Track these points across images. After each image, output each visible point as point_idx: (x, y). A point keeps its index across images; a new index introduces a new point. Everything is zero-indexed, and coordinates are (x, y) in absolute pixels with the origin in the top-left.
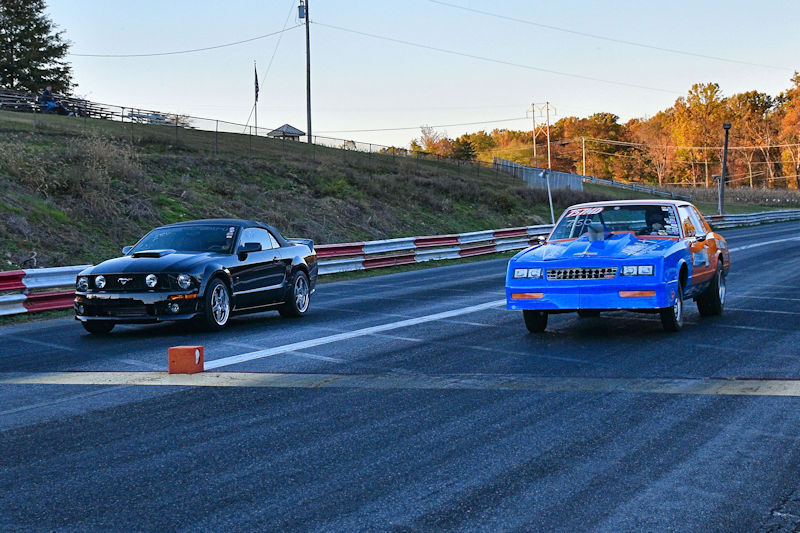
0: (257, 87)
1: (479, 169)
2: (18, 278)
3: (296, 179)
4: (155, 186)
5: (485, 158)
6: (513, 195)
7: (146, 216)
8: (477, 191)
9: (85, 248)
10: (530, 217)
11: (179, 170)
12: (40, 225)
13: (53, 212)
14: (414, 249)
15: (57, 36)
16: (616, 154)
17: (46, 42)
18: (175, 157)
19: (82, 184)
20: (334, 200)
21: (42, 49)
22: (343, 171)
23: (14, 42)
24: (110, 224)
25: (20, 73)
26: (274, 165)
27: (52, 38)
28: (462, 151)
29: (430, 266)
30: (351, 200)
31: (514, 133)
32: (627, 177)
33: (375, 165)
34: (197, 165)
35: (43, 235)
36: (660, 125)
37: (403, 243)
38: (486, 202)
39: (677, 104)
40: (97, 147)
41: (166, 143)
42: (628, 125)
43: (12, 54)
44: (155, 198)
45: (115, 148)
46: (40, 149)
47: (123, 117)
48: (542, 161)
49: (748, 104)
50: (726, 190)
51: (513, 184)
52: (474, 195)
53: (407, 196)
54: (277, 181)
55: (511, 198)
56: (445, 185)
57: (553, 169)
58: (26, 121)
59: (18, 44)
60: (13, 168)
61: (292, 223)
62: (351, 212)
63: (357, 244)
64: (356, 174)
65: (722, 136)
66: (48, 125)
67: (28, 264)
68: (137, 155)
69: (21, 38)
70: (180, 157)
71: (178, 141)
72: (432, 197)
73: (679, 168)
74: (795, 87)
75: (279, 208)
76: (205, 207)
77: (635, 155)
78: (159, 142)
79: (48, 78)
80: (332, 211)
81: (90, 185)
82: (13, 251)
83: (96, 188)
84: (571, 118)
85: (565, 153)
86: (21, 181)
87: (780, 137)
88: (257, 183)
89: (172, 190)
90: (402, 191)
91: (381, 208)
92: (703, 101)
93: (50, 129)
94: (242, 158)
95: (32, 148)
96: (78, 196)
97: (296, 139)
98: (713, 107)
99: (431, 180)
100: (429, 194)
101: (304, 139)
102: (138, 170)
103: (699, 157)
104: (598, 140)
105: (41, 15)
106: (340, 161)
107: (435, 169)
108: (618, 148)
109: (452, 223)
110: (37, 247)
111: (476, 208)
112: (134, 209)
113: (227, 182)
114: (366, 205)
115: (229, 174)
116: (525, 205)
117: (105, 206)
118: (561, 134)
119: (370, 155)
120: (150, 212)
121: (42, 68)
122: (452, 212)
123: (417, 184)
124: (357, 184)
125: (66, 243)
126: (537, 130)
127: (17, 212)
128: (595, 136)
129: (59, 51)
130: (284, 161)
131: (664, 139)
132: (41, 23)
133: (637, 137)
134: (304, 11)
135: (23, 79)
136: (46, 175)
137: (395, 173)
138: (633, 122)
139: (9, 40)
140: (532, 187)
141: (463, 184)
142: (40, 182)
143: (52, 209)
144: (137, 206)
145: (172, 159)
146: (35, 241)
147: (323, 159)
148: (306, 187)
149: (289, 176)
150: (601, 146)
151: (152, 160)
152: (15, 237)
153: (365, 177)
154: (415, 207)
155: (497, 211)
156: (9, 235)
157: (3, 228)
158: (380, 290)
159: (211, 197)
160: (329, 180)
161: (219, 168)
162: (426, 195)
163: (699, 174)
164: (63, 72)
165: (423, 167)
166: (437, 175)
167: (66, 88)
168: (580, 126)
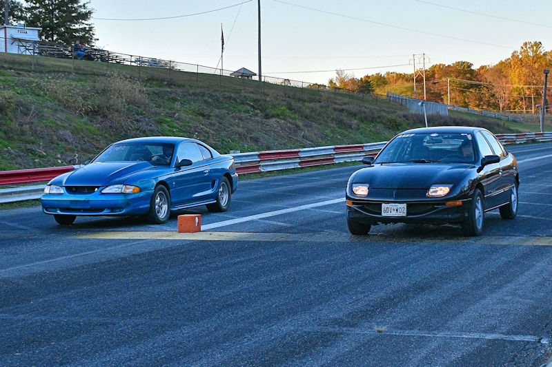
0: (223, 42)
1: (377, 99)
3: (252, 106)
4: (158, 110)
5: (381, 92)
6: (400, 118)
7: (151, 130)
8: (376, 115)
11: (172, 99)
12: (79, 136)
13: (88, 127)
14: (334, 154)
15: (84, 6)
16: (471, 90)
17: (76, 9)
18: (169, 90)
19: (107, 108)
20: (278, 120)
21: (74, 15)
22: (284, 101)
25: (59, 31)
26: (237, 96)
27: (80, 6)
28: (365, 87)
29: (345, 166)
30: (291, 121)
31: (400, 74)
32: (478, 106)
33: (306, 97)
34: (185, 96)
35: (82, 142)
36: (501, 70)
37: (326, 150)
38: (381, 122)
39: (513, 56)
40: (118, 83)
41: (163, 80)
42: (479, 70)
43: (53, 18)
44: (158, 118)
45: (130, 84)
46: (79, 84)
47: (131, 62)
48: (420, 94)
50: (546, 116)
51: (401, 110)
52: (373, 118)
53: (328, 118)
54: (239, 107)
55: (399, 120)
56: (354, 111)
57: (428, 100)
58: (67, 65)
59: (57, 11)
60: (61, 97)
61: (250, 136)
62: (290, 129)
63: (295, 150)
64: (293, 101)
65: (543, 78)
66: (82, 68)
67: (72, 162)
68: (144, 89)
69: (59, 6)
70: (173, 90)
71: (171, 79)
72: (345, 118)
73: (514, 100)
75: (241, 125)
76: (191, 124)
77: (484, 91)
78: (158, 80)
79: (77, 34)
80: (277, 128)
81: (113, 109)
82: (62, 153)
83: (117, 111)
84: (440, 65)
85: (435, 89)
86: (66, 106)
88: (226, 108)
89: (168, 113)
90: (325, 115)
91: (310, 126)
93: (83, 70)
94: (215, 91)
95: (74, 84)
96: (105, 116)
97: (250, 78)
98: (537, 58)
99: (345, 107)
100: (346, 120)
101: (256, 78)
102: (144, 99)
103: (528, 93)
104: (458, 80)
106: (282, 93)
107: (346, 100)
108: (472, 86)
109: (359, 136)
110: (77, 151)
111: (374, 126)
112: (143, 126)
113: (205, 107)
114: (300, 124)
115: (206, 102)
116: (410, 124)
117: (123, 123)
118: (433, 76)
119: (302, 89)
120: (153, 127)
121: (74, 28)
122: (359, 129)
123: (335, 109)
124: (294, 109)
126: (416, 73)
127: (64, 127)
128: (456, 77)
129: (85, 16)
130: (243, 94)
131: (504, 80)
133: (485, 78)
136: (83, 101)
137: (320, 102)
138: (482, 67)
139: (51, 8)
140: (413, 112)
141: (366, 110)
142: (79, 107)
143: (87, 125)
144: (145, 123)
145: (168, 92)
146: (76, 147)
147: (270, 92)
148: (259, 111)
149: (247, 104)
150: (460, 84)
151: (154, 92)
152: (63, 144)
153: (300, 105)
154: (334, 125)
155: (390, 128)
156: (59, 143)
157: (55, 138)
158: (312, 181)
159: (194, 117)
160: (275, 107)
161: (200, 98)
162: (341, 117)
163: (528, 104)
164: (88, 31)
165: (340, 98)
166: (348, 104)
167: (90, 42)
168: (446, 70)
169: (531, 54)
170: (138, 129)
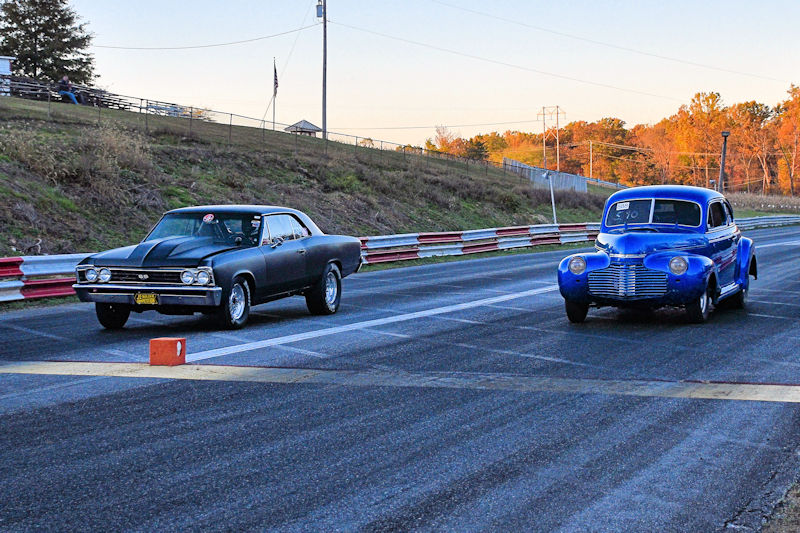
0: (276, 83)
1: (489, 169)
2: (16, 264)
3: (307, 174)
4: (167, 177)
5: (496, 158)
6: (519, 194)
7: (154, 206)
8: (484, 190)
9: (91, 236)
10: (534, 217)
11: (189, 161)
12: (47, 213)
13: (60, 199)
14: (417, 245)
15: (80, 28)
16: (621, 158)
17: (69, 33)
18: (186, 148)
19: (91, 172)
20: (343, 195)
21: (65, 40)
22: (353, 167)
23: (38, 32)
24: (117, 213)
25: (44, 63)
26: (285, 159)
27: (76, 29)
28: (475, 151)
29: (432, 262)
30: (359, 195)
31: (525, 135)
32: (631, 180)
33: (386, 162)
34: (209, 157)
35: (50, 222)
36: (665, 130)
37: (407, 239)
38: (492, 201)
39: (681, 112)
40: (109, 137)
41: (179, 135)
42: (634, 130)
43: (35, 44)
44: (164, 188)
45: (127, 138)
46: (51, 137)
47: (141, 108)
48: (551, 162)
49: (748, 114)
51: (521, 183)
52: (481, 194)
53: (415, 193)
54: (287, 174)
55: (516, 197)
56: (453, 183)
57: (561, 171)
58: (42, 109)
59: (42, 34)
60: (23, 155)
62: (359, 208)
64: (365, 169)
65: (721, 142)
66: (63, 114)
67: (31, 251)
68: (148, 146)
69: (45, 28)
70: (193, 149)
71: (192, 133)
72: (440, 194)
73: (681, 173)
74: (791, 99)
75: (287, 201)
76: (213, 198)
77: (640, 160)
78: (172, 134)
79: (70, 68)
80: (339, 206)
81: (99, 174)
82: (18, 237)
83: (105, 177)
84: (580, 122)
85: (573, 156)
87: (776, 146)
88: (267, 176)
89: (181, 182)
90: (410, 189)
91: (389, 204)
92: (705, 109)
93: (66, 118)
94: (255, 151)
95: (43, 135)
96: (87, 184)
97: (313, 135)
98: (714, 115)
99: (441, 178)
100: (441, 196)
101: (319, 135)
102: (148, 159)
103: (700, 163)
104: (604, 144)
105: (65, 7)
106: (352, 156)
107: (444, 168)
108: (624, 152)
109: (458, 220)
110: (42, 234)
111: (482, 206)
112: (143, 199)
113: (237, 174)
114: (374, 200)
115: (239, 167)
116: (530, 204)
117: (113, 195)
118: (570, 137)
119: (381, 153)
120: (158, 201)
121: (65, 59)
122: (459, 209)
123: (426, 181)
124: (366, 180)
125: (73, 231)
126: (547, 133)
127: (24, 199)
128: (602, 140)
129: (81, 43)
130: (295, 156)
131: (667, 144)
132: (65, 14)
133: (642, 142)
134: (322, 11)
135: (47, 69)
136: (56, 162)
137: (405, 170)
138: (638, 127)
139: (33, 30)
140: (538, 188)
141: (470, 183)
142: (50, 170)
143: (60, 196)
144: (145, 196)
145: (184, 151)
146: (40, 229)
147: (335, 154)
148: (315, 182)
149: (299, 170)
150: (608, 149)
151: (163, 151)
152: (20, 223)
153: (376, 173)
154: (422, 203)
155: (503, 210)
156: (15, 221)
157: (9, 215)
158: (381, 284)
159: (220, 189)
160: (339, 175)
161: (230, 160)
162: (434, 192)
163: (700, 179)
164: (86, 63)
165: (433, 165)
166: (446, 174)
167: (88, 79)
168: (588, 130)
170: (135, 204)
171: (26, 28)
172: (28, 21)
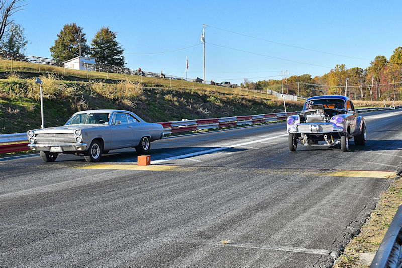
4: (148, 98)
6: (273, 102)
7: (144, 109)
8: (261, 101)
11: (156, 93)
15: (120, 47)
19: (122, 97)
23: (105, 49)
36: (325, 78)
37: (233, 118)
39: (331, 71)
40: (128, 85)
41: (153, 83)
42: (314, 78)
44: (147, 102)
45: (134, 85)
48: (285, 91)
49: (355, 72)
51: (274, 98)
56: (249, 99)
57: (289, 93)
58: (105, 75)
60: (98, 92)
62: (216, 108)
63: (218, 118)
64: (218, 93)
68: (142, 88)
69: (108, 48)
70: (158, 88)
71: (158, 83)
76: (164, 105)
77: (317, 89)
78: (151, 83)
79: (116, 61)
80: (209, 107)
84: (295, 76)
86: (101, 96)
87: (366, 83)
89: (153, 100)
93: (113, 78)
94: (179, 89)
97: (200, 83)
98: (343, 73)
99: (245, 97)
101: (203, 83)
102: (141, 92)
103: (338, 90)
105: (114, 40)
108: (311, 87)
112: (140, 106)
114: (221, 105)
118: (292, 82)
120: (145, 107)
123: (240, 98)
126: (283, 80)
128: (303, 82)
129: (120, 52)
131: (326, 83)
132: (115, 43)
133: (317, 83)
135: (108, 61)
136: (110, 94)
140: (279, 100)
141: (256, 98)
142: (107, 96)
143: (111, 105)
148: (200, 99)
150: (305, 85)
151: (147, 89)
153: (222, 96)
162: (243, 102)
166: (247, 95)
167: (123, 65)
168: (298, 79)
169: (340, 71)
171: (101, 48)
172: (102, 45)
